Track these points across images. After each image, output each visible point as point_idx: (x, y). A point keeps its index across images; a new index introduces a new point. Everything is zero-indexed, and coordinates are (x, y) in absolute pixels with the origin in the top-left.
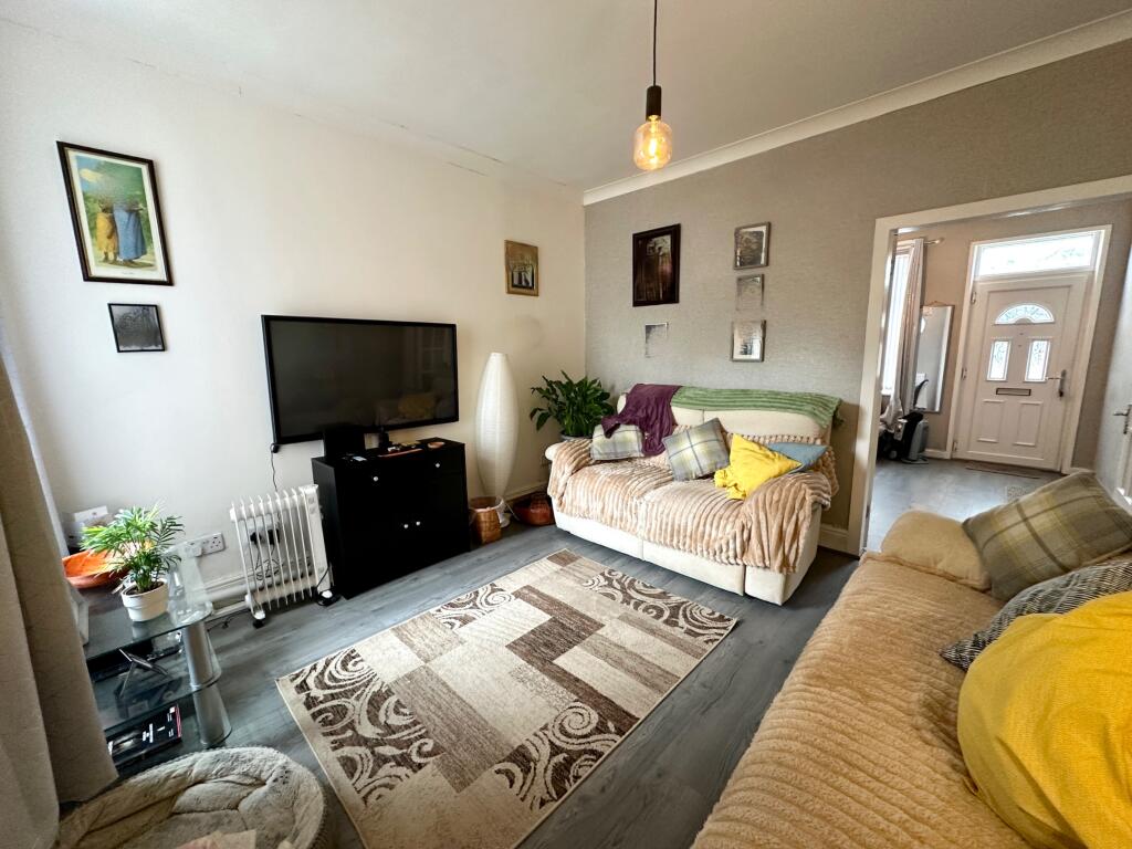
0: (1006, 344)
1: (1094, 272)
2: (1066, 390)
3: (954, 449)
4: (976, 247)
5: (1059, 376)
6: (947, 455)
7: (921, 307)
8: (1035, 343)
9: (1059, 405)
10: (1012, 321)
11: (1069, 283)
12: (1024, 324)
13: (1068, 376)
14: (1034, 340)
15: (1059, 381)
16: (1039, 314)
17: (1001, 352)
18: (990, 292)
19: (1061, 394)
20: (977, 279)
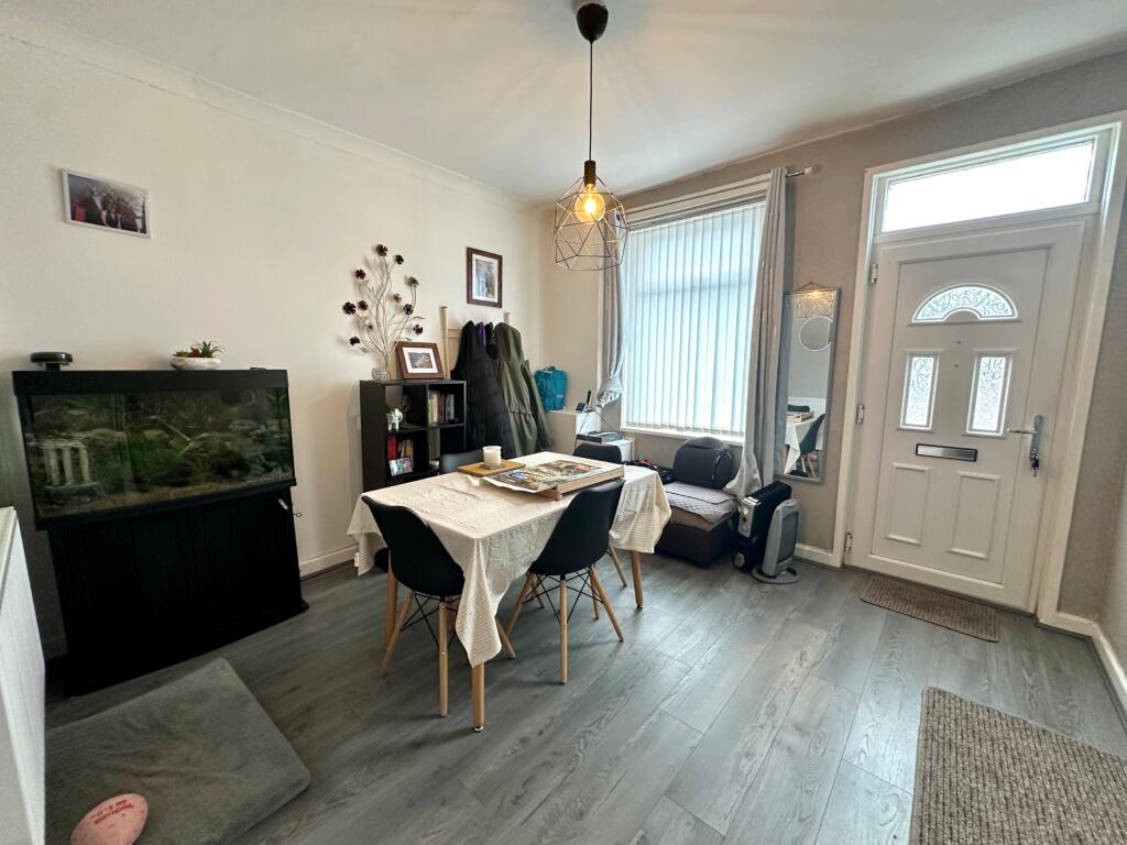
0: (930, 362)
1: (1098, 214)
2: (1044, 457)
3: (847, 549)
4: (875, 177)
5: (1031, 428)
6: (834, 559)
7: (787, 293)
8: (985, 360)
9: (1031, 484)
10: (940, 317)
11: (1047, 242)
12: (963, 322)
13: (1048, 427)
14: (982, 355)
15: (1031, 436)
16: (989, 303)
17: (922, 374)
18: (901, 264)
19: (1036, 464)
20: (879, 240)
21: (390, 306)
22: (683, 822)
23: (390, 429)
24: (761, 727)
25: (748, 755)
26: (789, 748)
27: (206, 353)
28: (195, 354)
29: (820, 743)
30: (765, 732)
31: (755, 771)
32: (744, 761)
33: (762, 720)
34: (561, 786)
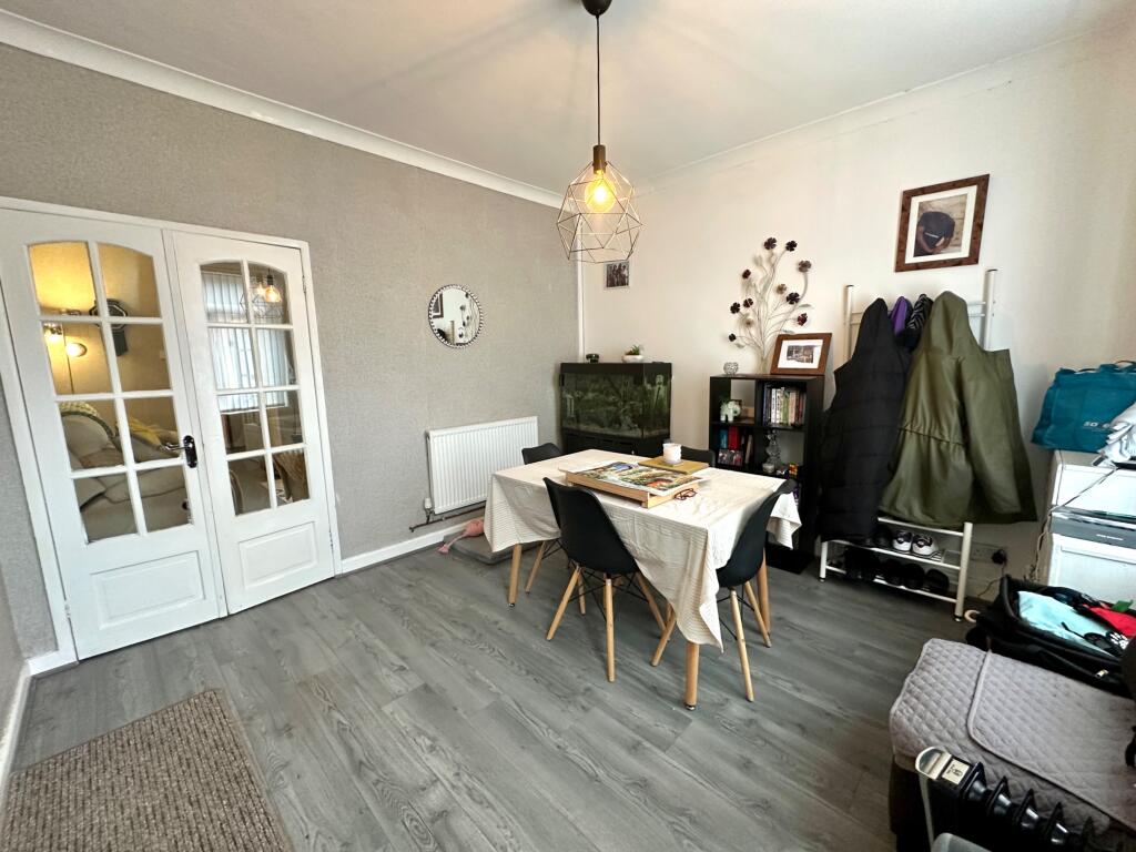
21: (773, 298)
22: (402, 689)
23: (723, 419)
24: (458, 774)
25: (432, 749)
26: (424, 789)
27: (635, 352)
28: (630, 353)
29: (416, 827)
30: (450, 775)
31: (415, 747)
32: (428, 742)
33: (465, 778)
34: (455, 639)
